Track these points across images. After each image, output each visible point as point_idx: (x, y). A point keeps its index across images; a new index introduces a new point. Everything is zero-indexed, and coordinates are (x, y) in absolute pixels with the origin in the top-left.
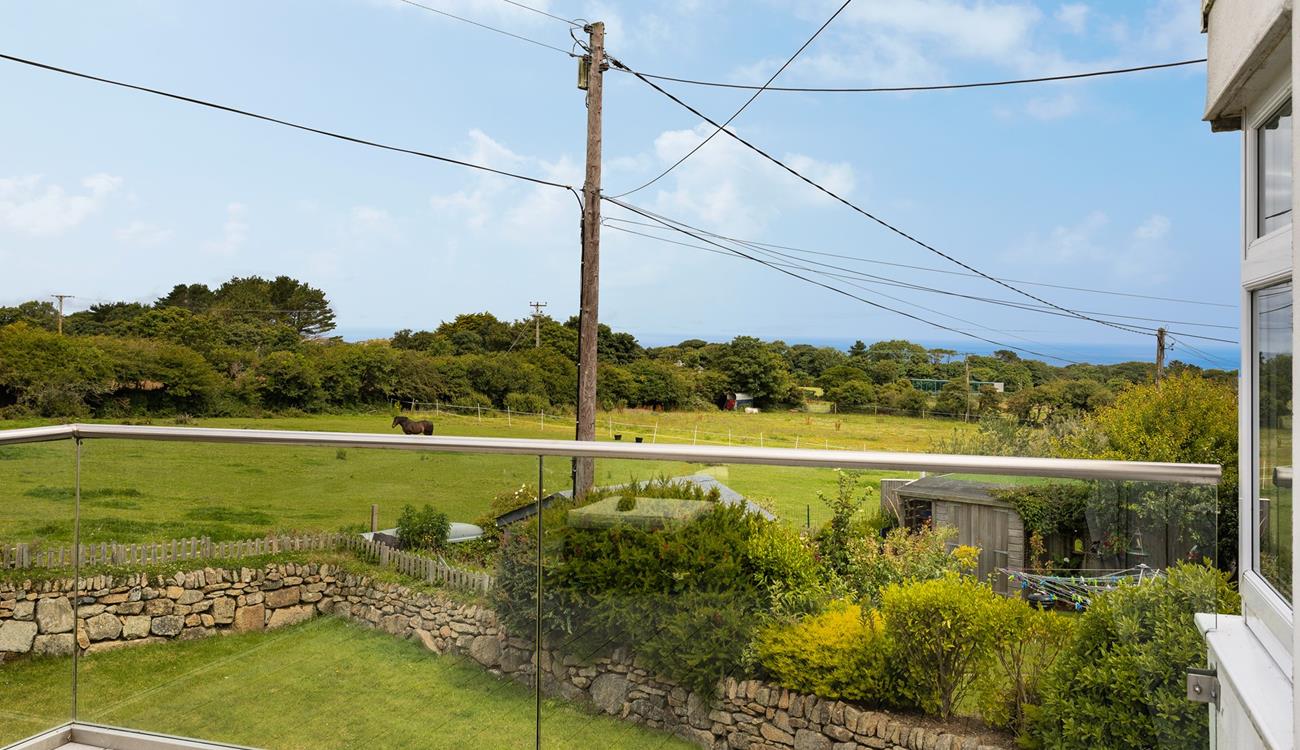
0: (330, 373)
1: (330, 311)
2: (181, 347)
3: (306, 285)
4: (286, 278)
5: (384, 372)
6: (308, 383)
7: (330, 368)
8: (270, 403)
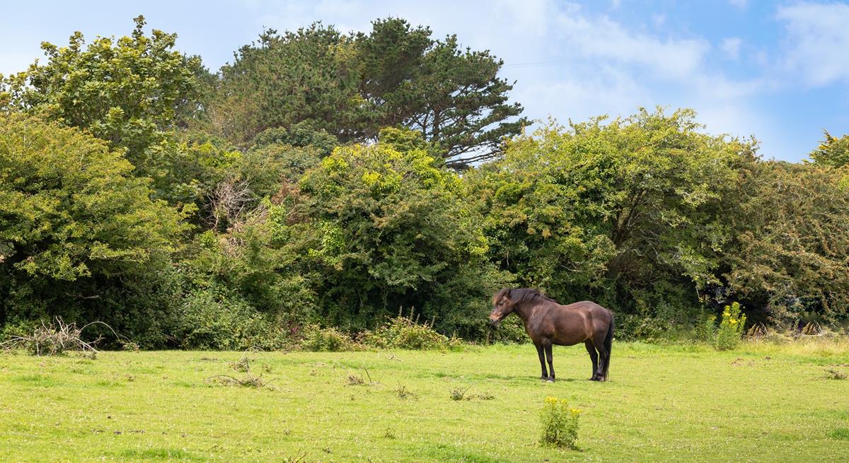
0: (518, 213)
1: (516, 110)
2: (56, 131)
3: (452, 42)
4: (398, 24)
5: (683, 209)
6: (450, 243)
7: (513, 199)
8: (335, 309)
